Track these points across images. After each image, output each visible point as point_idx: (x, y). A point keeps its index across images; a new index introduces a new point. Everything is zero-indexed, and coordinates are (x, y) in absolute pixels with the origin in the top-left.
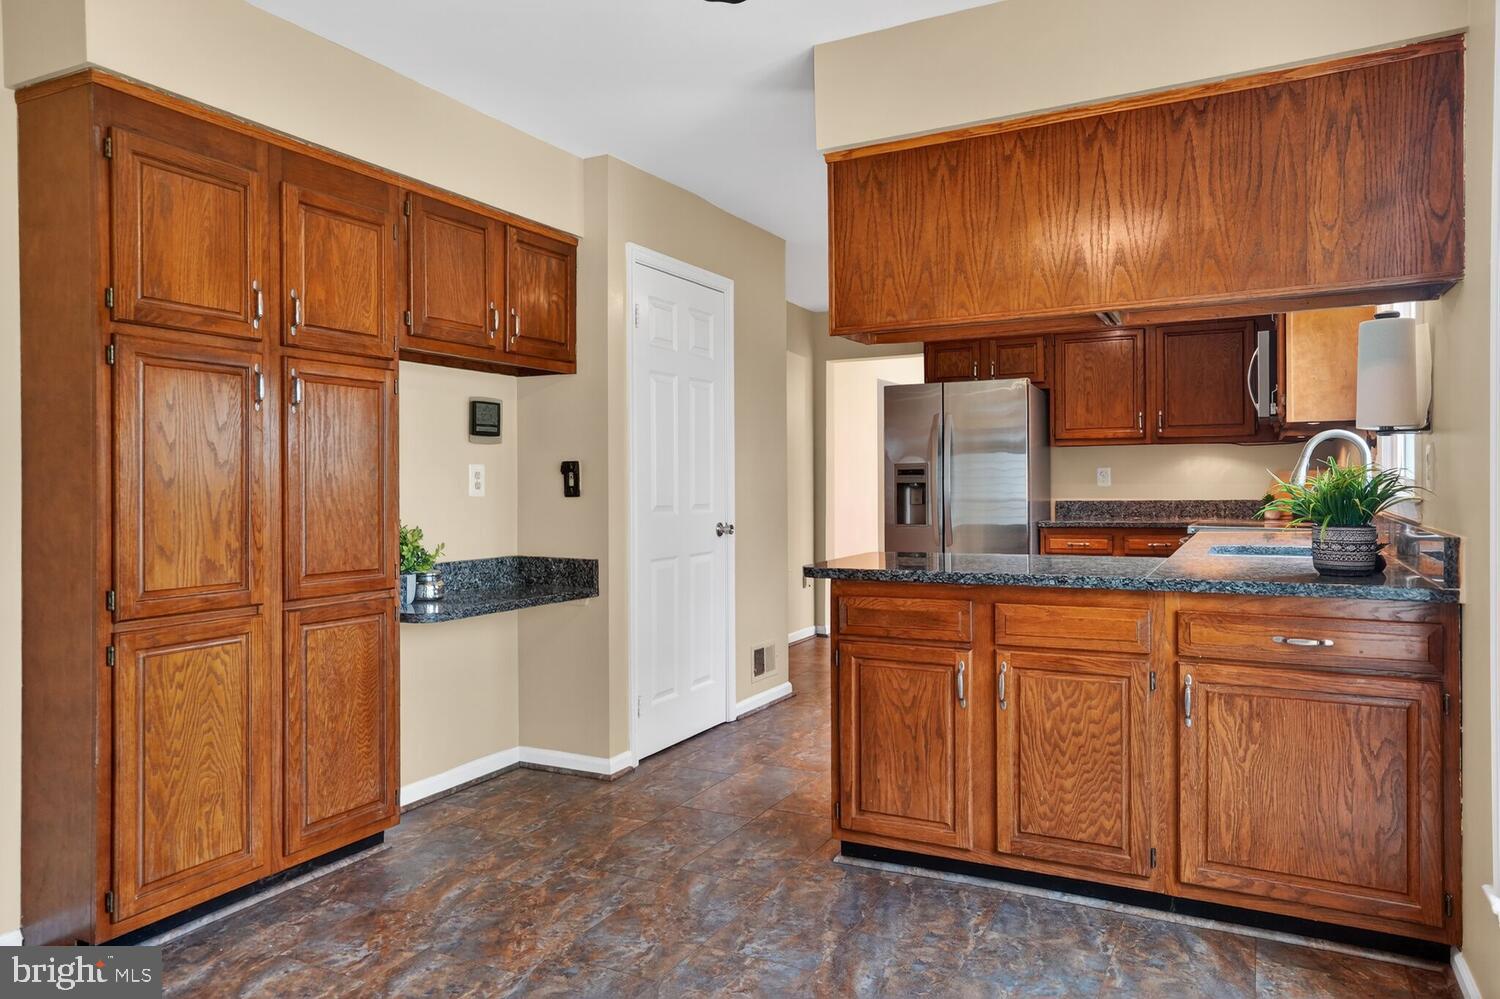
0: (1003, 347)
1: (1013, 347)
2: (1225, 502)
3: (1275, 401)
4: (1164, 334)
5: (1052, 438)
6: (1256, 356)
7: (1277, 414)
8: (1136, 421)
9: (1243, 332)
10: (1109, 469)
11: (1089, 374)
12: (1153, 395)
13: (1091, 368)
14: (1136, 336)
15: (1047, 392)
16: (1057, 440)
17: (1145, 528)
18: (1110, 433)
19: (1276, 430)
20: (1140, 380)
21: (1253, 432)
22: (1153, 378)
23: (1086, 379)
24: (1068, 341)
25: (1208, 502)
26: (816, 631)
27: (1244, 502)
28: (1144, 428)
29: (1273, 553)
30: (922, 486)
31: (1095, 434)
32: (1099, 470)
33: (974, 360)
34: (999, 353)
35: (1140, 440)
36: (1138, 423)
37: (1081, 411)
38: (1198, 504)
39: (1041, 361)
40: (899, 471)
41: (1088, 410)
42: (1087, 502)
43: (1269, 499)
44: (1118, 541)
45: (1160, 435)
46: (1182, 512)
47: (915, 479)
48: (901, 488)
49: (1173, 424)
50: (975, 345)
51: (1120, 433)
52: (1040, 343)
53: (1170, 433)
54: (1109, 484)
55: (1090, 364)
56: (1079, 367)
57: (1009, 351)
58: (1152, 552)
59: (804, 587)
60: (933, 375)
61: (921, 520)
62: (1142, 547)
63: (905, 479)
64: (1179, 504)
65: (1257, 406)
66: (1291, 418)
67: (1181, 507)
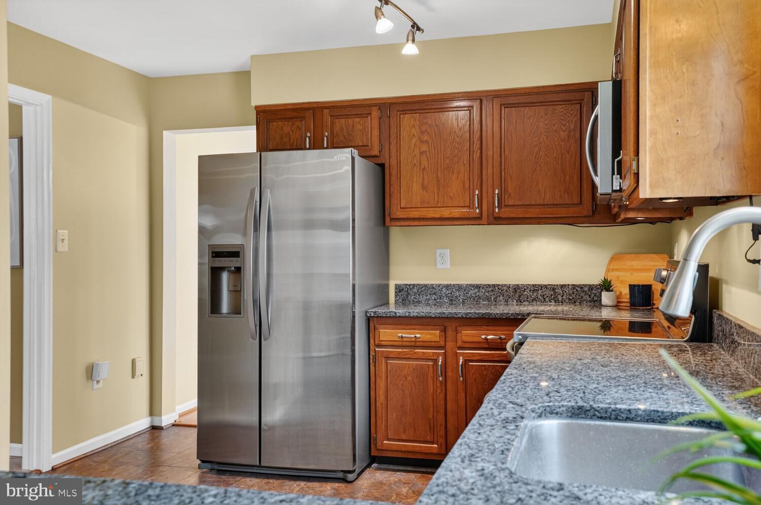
0: (338, 117)
1: (347, 116)
2: (563, 286)
3: (619, 173)
4: (501, 105)
5: (387, 219)
6: (596, 117)
7: (621, 190)
8: (472, 200)
9: (581, 104)
10: (448, 250)
11: (424, 148)
12: (490, 171)
13: (427, 142)
14: (472, 107)
15: (382, 166)
16: (392, 219)
17: (479, 318)
18: (446, 213)
19: (616, 210)
20: (477, 155)
21: (591, 213)
22: (490, 153)
23: (421, 153)
24: (404, 112)
25: (546, 286)
26: (152, 421)
27: (581, 287)
28: (480, 206)
29: (627, 419)
30: (238, 270)
31: (432, 213)
32: (439, 251)
33: (308, 130)
34: (333, 124)
35: (476, 220)
36: (474, 201)
37: (416, 187)
38: (535, 288)
39: (376, 132)
40: (213, 252)
41: (424, 188)
42: (426, 286)
43: (606, 286)
44: (450, 333)
45: (495, 215)
46: (520, 296)
47: (232, 263)
48: (215, 273)
49: (510, 203)
50: (309, 114)
51: (456, 212)
52: (375, 113)
53: (507, 213)
54: (449, 267)
55: (425, 138)
56: (414, 140)
57: (343, 121)
58: (486, 346)
59: (133, 377)
60: (264, 145)
61: (237, 310)
62: (476, 339)
63: (221, 262)
64: (517, 289)
65: (597, 180)
66: (646, 192)
67: (518, 292)
